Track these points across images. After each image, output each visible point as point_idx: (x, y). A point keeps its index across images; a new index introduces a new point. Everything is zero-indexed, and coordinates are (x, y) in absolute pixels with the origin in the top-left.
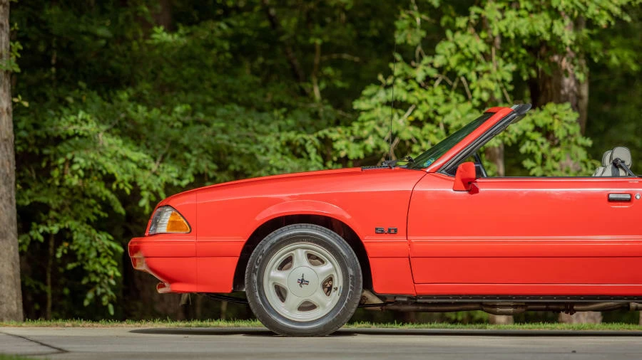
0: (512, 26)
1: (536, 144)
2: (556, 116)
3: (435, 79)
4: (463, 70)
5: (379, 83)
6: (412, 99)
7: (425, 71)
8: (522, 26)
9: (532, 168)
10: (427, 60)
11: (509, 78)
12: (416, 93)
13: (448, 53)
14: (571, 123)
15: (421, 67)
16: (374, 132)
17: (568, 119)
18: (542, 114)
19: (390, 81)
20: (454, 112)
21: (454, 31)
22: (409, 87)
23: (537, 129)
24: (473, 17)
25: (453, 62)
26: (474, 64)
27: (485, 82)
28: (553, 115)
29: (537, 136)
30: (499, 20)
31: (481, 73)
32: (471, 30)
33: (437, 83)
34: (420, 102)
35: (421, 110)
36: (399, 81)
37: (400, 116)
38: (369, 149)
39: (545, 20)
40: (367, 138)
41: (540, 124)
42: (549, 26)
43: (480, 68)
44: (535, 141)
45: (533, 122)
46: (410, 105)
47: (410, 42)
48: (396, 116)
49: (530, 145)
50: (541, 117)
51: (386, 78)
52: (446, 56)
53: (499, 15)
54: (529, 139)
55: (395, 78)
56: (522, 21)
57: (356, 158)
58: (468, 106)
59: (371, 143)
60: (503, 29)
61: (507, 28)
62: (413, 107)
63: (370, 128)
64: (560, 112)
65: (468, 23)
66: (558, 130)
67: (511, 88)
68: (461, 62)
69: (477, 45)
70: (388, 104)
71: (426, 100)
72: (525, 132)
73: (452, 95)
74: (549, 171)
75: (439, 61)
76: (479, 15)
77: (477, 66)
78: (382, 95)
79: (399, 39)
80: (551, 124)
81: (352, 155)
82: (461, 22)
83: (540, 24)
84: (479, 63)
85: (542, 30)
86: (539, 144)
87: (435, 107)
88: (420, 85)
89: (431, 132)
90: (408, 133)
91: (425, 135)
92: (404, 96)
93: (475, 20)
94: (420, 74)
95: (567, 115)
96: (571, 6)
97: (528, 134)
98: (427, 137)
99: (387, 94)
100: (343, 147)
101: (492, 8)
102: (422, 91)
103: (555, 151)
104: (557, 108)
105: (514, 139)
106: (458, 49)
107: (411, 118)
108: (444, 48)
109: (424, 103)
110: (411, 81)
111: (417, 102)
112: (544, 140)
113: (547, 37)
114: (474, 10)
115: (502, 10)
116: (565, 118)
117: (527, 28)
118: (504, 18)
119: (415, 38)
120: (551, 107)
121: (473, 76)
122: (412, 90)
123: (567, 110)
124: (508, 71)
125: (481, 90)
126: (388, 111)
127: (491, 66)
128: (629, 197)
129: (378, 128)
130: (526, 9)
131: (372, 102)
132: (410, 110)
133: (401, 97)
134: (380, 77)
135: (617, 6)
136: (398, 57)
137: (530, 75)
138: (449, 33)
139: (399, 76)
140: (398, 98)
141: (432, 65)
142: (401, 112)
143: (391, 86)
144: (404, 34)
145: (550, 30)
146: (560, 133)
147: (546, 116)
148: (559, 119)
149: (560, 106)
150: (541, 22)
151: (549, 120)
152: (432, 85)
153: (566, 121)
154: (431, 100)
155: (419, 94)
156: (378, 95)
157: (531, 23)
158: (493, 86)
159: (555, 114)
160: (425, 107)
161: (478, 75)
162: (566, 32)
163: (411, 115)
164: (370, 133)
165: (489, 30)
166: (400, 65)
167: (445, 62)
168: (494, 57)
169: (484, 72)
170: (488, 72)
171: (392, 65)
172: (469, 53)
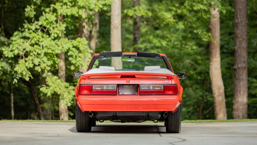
0: (65, 11)
2: (80, 42)
3: (39, 29)
4: (48, 26)
5: (19, 31)
6: (31, 36)
7: (35, 26)
8: (68, 12)
9: (72, 60)
10: (36, 22)
11: (64, 29)
12: (32, 34)
13: (43, 20)
14: (85, 45)
15: (34, 25)
16: (17, 48)
17: (85, 43)
19: (23, 30)
20: (45, 41)
21: (46, 13)
22: (30, 32)
23: (74, 47)
24: (52, 8)
25: (45, 24)
26: (52, 24)
27: (56, 30)
28: (79, 42)
29: (74, 49)
30: (61, 9)
31: (54, 28)
32: (51, 13)
33: (39, 30)
34: (33, 37)
35: (34, 40)
36: (26, 30)
37: (27, 42)
38: (16, 54)
39: (76, 10)
40: (15, 50)
41: (75, 45)
42: (77, 11)
43: (54, 26)
44: (73, 51)
45: (72, 44)
46: (30, 38)
47: (30, 16)
48: (25, 42)
49: (71, 52)
50: (75, 43)
51: (21, 29)
52: (42, 22)
54: (71, 50)
56: (68, 10)
57: (11, 57)
58: (50, 39)
59: (16, 52)
60: (62, 12)
61: (63, 11)
62: (31, 39)
63: (16, 47)
64: (82, 41)
65: (50, 10)
66: (81, 47)
67: (65, 32)
68: (47, 24)
69: (52, 18)
70: (22, 38)
71: (35, 37)
72: (69, 48)
73: (44, 35)
74: (78, 61)
75: (40, 23)
76: (54, 7)
77: (53, 25)
78: (20, 35)
79: (27, 15)
80: (79, 45)
81: (10, 56)
82: (47, 10)
83: (74, 11)
84: (53, 24)
85: (75, 13)
86: (74, 52)
87: (39, 39)
88: (34, 31)
89: (37, 48)
90: (29, 48)
91: (35, 49)
92: (28, 35)
93: (52, 9)
94: (33, 27)
95: (84, 42)
96: (85, 5)
97: (71, 48)
98: (35, 50)
99: (22, 34)
100: (7, 53)
101: (58, 5)
102: (34, 33)
103: (80, 54)
105: (66, 51)
106: (47, 19)
107: (30, 43)
108: (42, 18)
109: (35, 38)
110: (30, 30)
111: (32, 38)
112: (76, 51)
113: (77, 15)
114: (52, 5)
115: (61, 6)
116: (83, 43)
117: (70, 12)
118: (62, 8)
120: (79, 39)
121: (51, 28)
123: (84, 40)
124: (64, 27)
125: (54, 33)
126: (22, 40)
127: (58, 25)
129: (18, 47)
130: (69, 5)
131: (16, 37)
132: (30, 40)
134: (20, 29)
135: (101, 4)
136: (26, 21)
137: (72, 28)
138: (44, 13)
139: (26, 28)
140: (26, 36)
141: (38, 24)
142: (27, 40)
143: (23, 32)
144: (28, 13)
145: (78, 13)
146: (81, 49)
147: (77, 42)
148: (82, 44)
149: (82, 39)
150: (75, 10)
151: (78, 44)
152: (38, 31)
153: (84, 44)
154: (37, 37)
155: (33, 34)
156: (19, 35)
157: (71, 11)
158: (58, 32)
160: (35, 39)
161: (53, 28)
162: (83, 14)
163: (30, 42)
164: (16, 49)
165: (57, 13)
166: (26, 24)
167: (42, 24)
168: (59, 22)
169: (55, 27)
170: (57, 27)
171: (24, 24)
172: (50, 20)
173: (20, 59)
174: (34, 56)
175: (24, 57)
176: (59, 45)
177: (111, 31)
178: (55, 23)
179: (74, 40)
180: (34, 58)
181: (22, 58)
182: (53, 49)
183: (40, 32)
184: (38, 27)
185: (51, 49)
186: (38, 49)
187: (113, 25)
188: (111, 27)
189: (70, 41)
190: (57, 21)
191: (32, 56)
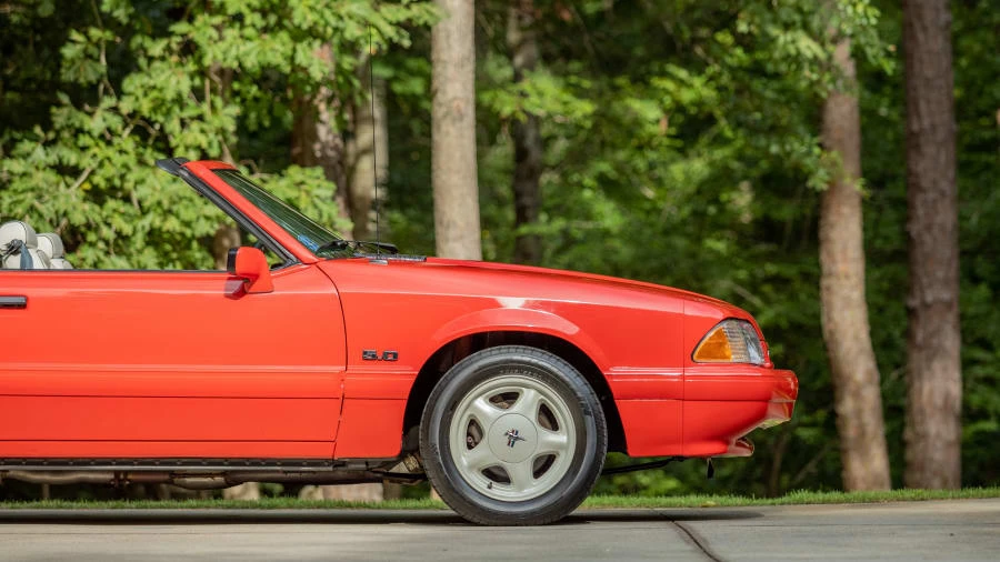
0: (233, 52)
2: (303, 187)
5: (36, 139)
6: (85, 162)
7: (104, 119)
8: (247, 54)
10: (108, 102)
11: (231, 127)
12: (93, 151)
13: (140, 92)
14: (325, 200)
15: (99, 113)
16: (32, 209)
17: (321, 192)
18: (283, 183)
19: (51, 135)
20: (151, 179)
21: (151, 60)
22: (80, 144)
24: (176, 40)
25: (145, 107)
26: (176, 108)
27: (194, 135)
28: (299, 185)
30: (215, 42)
31: (188, 121)
32: (174, 59)
33: (127, 132)
34: (101, 165)
35: (102, 176)
36: (65, 136)
37: (68, 186)
39: (284, 44)
42: (289, 53)
43: (186, 114)
46: (83, 170)
47: (82, 80)
48: (62, 186)
50: (282, 188)
51: (46, 129)
52: (136, 97)
53: (215, 34)
55: (59, 131)
56: (249, 45)
60: (220, 56)
61: (225, 53)
62: (89, 170)
63: (26, 205)
64: (309, 181)
65: (168, 49)
66: (306, 208)
67: (235, 140)
71: (109, 159)
73: (148, 153)
75: (126, 106)
76: (185, 35)
77: (181, 109)
78: (41, 157)
80: (296, 199)
82: (156, 48)
83: (275, 51)
84: (184, 105)
85: (279, 59)
87: (124, 171)
89: (115, 211)
90: (82, 212)
91: (107, 216)
92: (71, 158)
93: (179, 44)
94: (97, 125)
95: (319, 187)
96: (321, 23)
98: (109, 220)
99: (47, 155)
101: (205, 24)
104: (303, 173)
106: (155, 87)
107: (87, 186)
108: (132, 83)
109: (106, 164)
111: (93, 164)
113: (287, 69)
114: (179, 27)
115: (219, 28)
116: (316, 191)
117: (257, 56)
118: (221, 38)
120: (295, 172)
121: (173, 126)
122: (84, 149)
123: (319, 178)
124: (230, 116)
125: (187, 148)
126: (52, 177)
127: (205, 108)
129: (36, 203)
130: (254, 26)
131: (28, 163)
132: (83, 177)
133: (68, 161)
134: (38, 130)
135: (391, 24)
136: (64, 98)
138: (142, 62)
139: (64, 129)
140: (65, 161)
141: (115, 110)
142: (68, 179)
143: (54, 142)
145: (292, 59)
147: (288, 187)
148: (308, 193)
149: (308, 171)
150: (279, 47)
151: (292, 194)
153: (318, 197)
154: (118, 159)
156: (35, 155)
157: (263, 49)
158: (205, 141)
159: (302, 183)
161: (183, 124)
162: (317, 61)
163: (86, 181)
165: (199, 59)
166: (65, 111)
167: (136, 107)
168: (209, 97)
169: (192, 119)
170: (200, 118)
171: (53, 110)
172: (170, 92)
174: (101, 245)
178: (192, 102)
179: (276, 176)
180: (101, 255)
182: (186, 215)
183: (127, 141)
185: (177, 216)
186: (122, 214)
189: (256, 178)
190: (199, 94)
191: (92, 245)
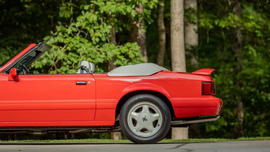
1: (121, 61)
2: (131, 48)
3: (76, 33)
4: (88, 28)
5: (50, 35)
6: (65, 42)
7: (71, 29)
8: (112, 8)
10: (72, 24)
11: (109, 32)
12: (68, 39)
13: (82, 21)
14: (136, 51)
15: (70, 27)
16: (46, 56)
17: (136, 49)
18: (124, 47)
19: (56, 34)
20: (83, 47)
21: (85, 11)
22: (64, 36)
23: (122, 54)
24: (92, 5)
25: (84, 25)
26: (93, 26)
27: (98, 34)
28: (129, 48)
29: (122, 57)
30: (104, 6)
31: (96, 30)
32: (92, 11)
33: (78, 34)
34: (69, 43)
35: (70, 46)
36: (60, 34)
37: (61, 49)
38: (44, 64)
39: (123, 6)
40: (43, 59)
41: (123, 52)
42: (125, 8)
43: (95, 27)
44: (120, 59)
45: (120, 51)
47: (66, 16)
48: (59, 49)
49: (118, 61)
50: (124, 49)
51: (54, 32)
52: (81, 22)
53: (104, 4)
54: (118, 58)
55: (58, 32)
56: (113, 6)
57: (38, 68)
58: (90, 44)
59: (45, 62)
60: (105, 10)
61: (107, 8)
62: (66, 45)
64: (132, 47)
65: (90, 8)
66: (131, 54)
67: (110, 36)
68: (87, 25)
69: (93, 17)
70: (55, 44)
72: (116, 56)
73: (83, 40)
75: (78, 25)
76: (95, 4)
78: (52, 40)
79: (61, 15)
80: (128, 52)
82: (86, 7)
83: (121, 8)
84: (95, 25)
85: (122, 10)
86: (123, 61)
88: (70, 35)
89: (71, 56)
91: (69, 57)
92: (62, 40)
94: (69, 31)
95: (135, 48)
97: (118, 56)
98: (70, 59)
99: (54, 39)
102: (70, 38)
104: (131, 45)
106: (86, 19)
107: (65, 50)
108: (80, 19)
109: (71, 43)
110: (65, 34)
111: (68, 43)
112: (125, 59)
113: (125, 14)
114: (93, 2)
115: (105, 2)
116: (134, 49)
117: (115, 9)
118: (106, 5)
119: (68, 15)
120: (128, 44)
121: (92, 31)
122: (66, 38)
123: (136, 45)
124: (108, 29)
125: (96, 37)
127: (101, 26)
128: (85, 82)
130: (115, 1)
133: (61, 41)
134: (52, 32)
136: (60, 23)
137: (119, 30)
138: (83, 12)
139: (60, 32)
140: (60, 41)
141: (74, 26)
142: (61, 47)
143: (56, 36)
144: (63, 13)
146: (132, 56)
147: (126, 48)
148: (131, 50)
149: (133, 44)
151: (127, 50)
152: (76, 35)
153: (135, 51)
155: (69, 39)
156: (50, 40)
157: (117, 7)
158: (101, 35)
159: (130, 47)
160: (71, 45)
161: (95, 31)
163: (65, 48)
164: (44, 57)
165: (99, 11)
166: (60, 27)
167: (80, 25)
168: (102, 23)
169: (97, 29)
170: (99, 29)
171: (57, 27)
172: (91, 21)
173: (51, 70)
174: (68, 66)
175: (56, 67)
176: (102, 51)
177: (171, 34)
178: (97, 24)
179: (122, 46)
180: (68, 69)
181: (54, 69)
182: (93, 56)
183: (78, 37)
184: (75, 30)
185: (90, 57)
186: (74, 57)
187: (173, 26)
188: (171, 29)
189: (117, 47)
190: (99, 22)
191: (65, 66)
